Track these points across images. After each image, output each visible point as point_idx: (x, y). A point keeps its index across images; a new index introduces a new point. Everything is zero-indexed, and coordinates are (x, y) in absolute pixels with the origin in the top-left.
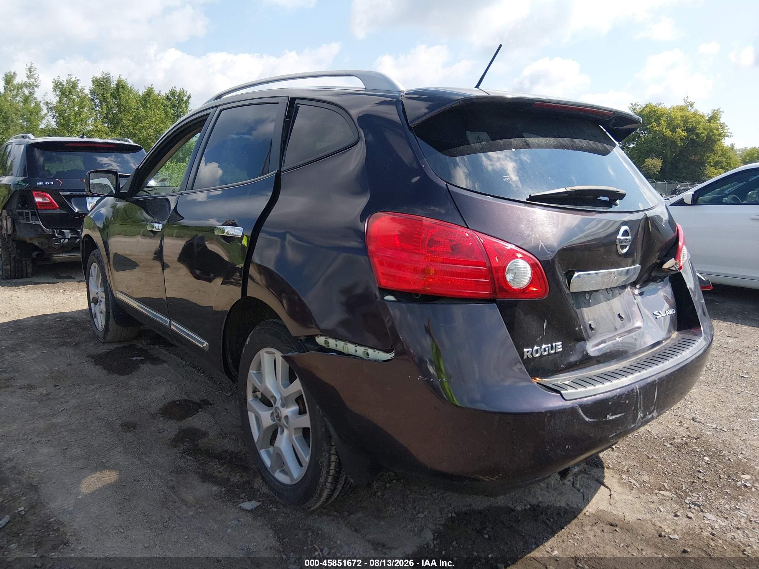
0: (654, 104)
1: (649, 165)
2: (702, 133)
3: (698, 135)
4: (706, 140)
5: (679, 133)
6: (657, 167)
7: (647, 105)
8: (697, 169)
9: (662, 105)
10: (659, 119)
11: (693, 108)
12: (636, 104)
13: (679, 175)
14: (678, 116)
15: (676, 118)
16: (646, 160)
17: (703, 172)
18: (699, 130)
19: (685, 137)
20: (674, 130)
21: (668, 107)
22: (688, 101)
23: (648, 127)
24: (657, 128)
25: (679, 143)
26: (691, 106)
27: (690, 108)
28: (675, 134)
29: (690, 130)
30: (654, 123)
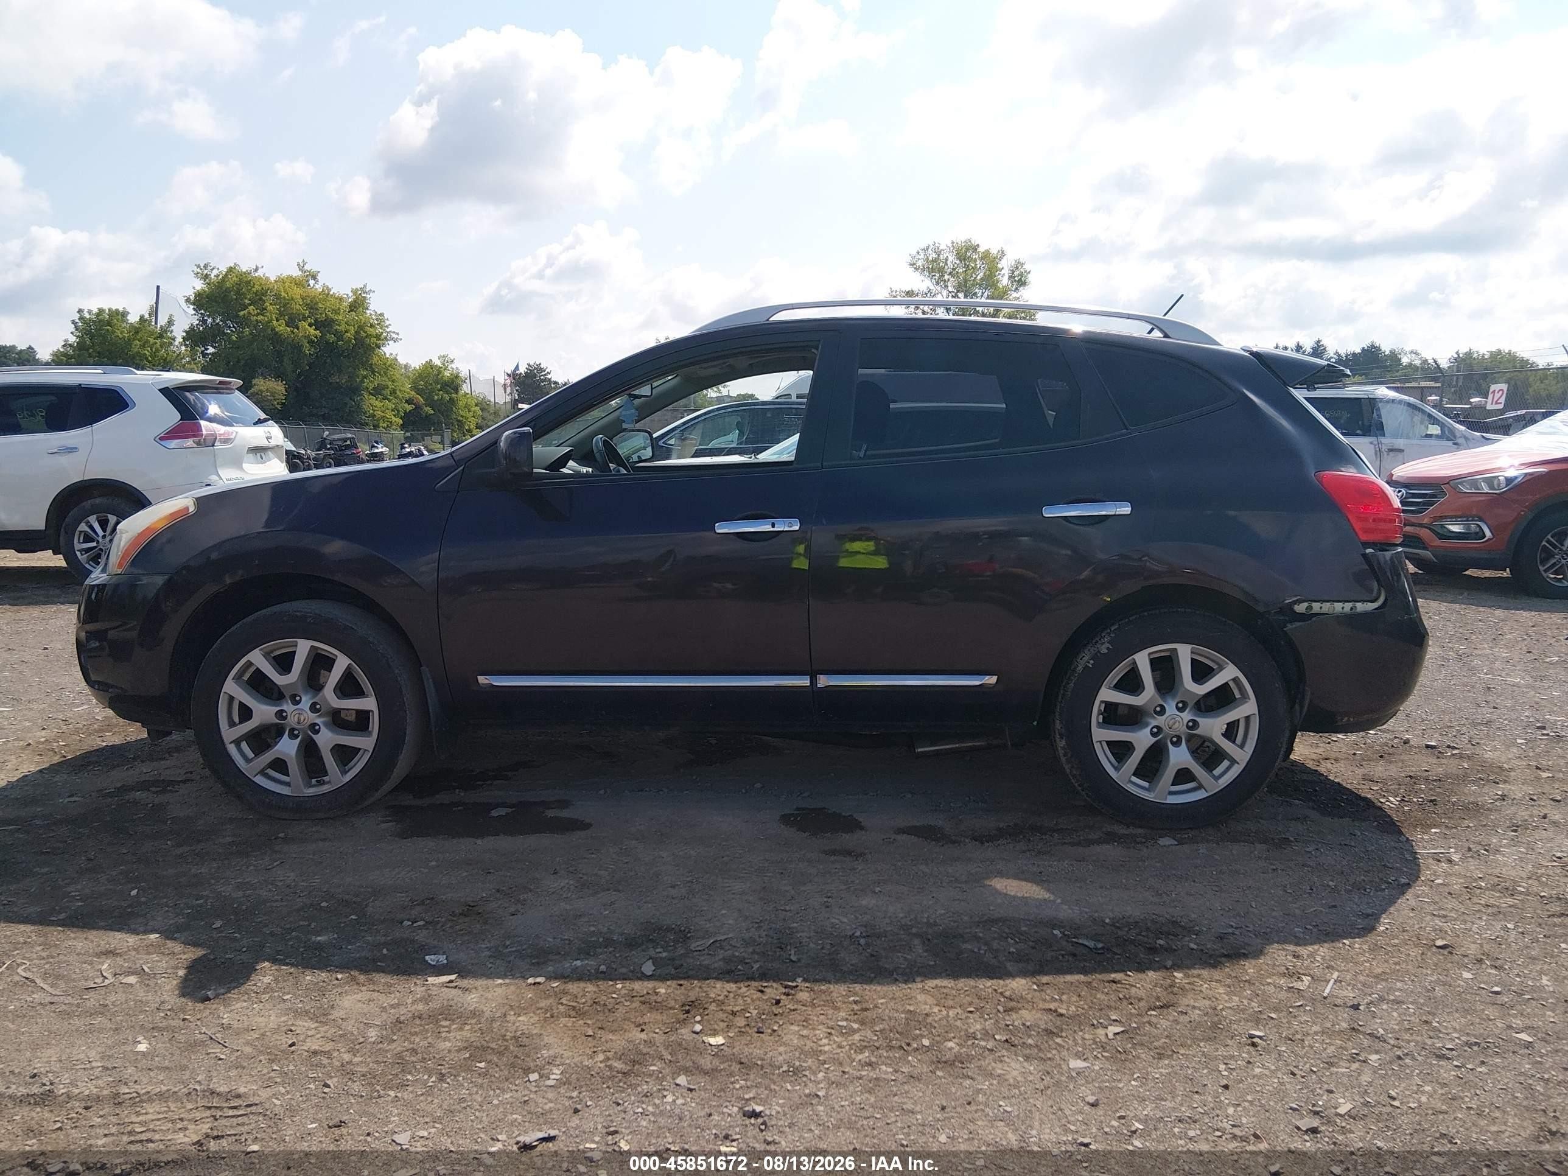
0: (244, 268)
1: (262, 391)
2: (346, 332)
3: (339, 336)
4: (354, 346)
5: (305, 330)
6: (277, 397)
7: (230, 270)
8: (347, 399)
9: (259, 273)
10: (261, 299)
11: (317, 281)
12: (206, 266)
13: (315, 411)
14: (294, 297)
15: (292, 299)
16: (254, 382)
17: (359, 406)
18: (339, 325)
19: (316, 337)
20: (292, 322)
21: (273, 279)
22: (306, 268)
23: (242, 313)
24: (260, 318)
25: (307, 350)
26: (314, 277)
27: (312, 282)
28: (296, 330)
29: (324, 325)
30: (252, 307)
